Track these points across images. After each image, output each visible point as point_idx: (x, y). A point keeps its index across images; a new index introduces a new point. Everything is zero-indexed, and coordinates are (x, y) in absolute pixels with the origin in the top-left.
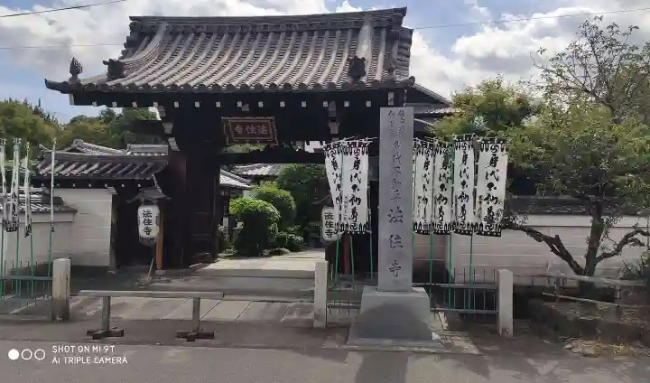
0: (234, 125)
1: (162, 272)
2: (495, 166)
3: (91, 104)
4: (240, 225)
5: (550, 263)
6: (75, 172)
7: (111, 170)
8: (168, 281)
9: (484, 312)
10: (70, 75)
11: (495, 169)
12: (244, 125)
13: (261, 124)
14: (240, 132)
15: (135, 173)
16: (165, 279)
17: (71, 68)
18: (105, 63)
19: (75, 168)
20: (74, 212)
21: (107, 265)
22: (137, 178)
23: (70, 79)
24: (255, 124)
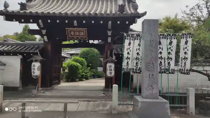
0: (71, 31)
1: (41, 89)
2: (187, 45)
3: (13, 21)
4: (66, 71)
5: (197, 84)
6: (6, 49)
7: (21, 48)
8: (44, 93)
9: (183, 105)
10: (4, 8)
11: (187, 46)
12: (74, 32)
13: (81, 31)
14: (73, 34)
15: (30, 50)
16: (42, 92)
17: (4, 5)
18: (19, 4)
19: (6, 48)
20: (5, 65)
21: (18, 86)
22: (31, 51)
23: (4, 10)
24: (79, 32)
